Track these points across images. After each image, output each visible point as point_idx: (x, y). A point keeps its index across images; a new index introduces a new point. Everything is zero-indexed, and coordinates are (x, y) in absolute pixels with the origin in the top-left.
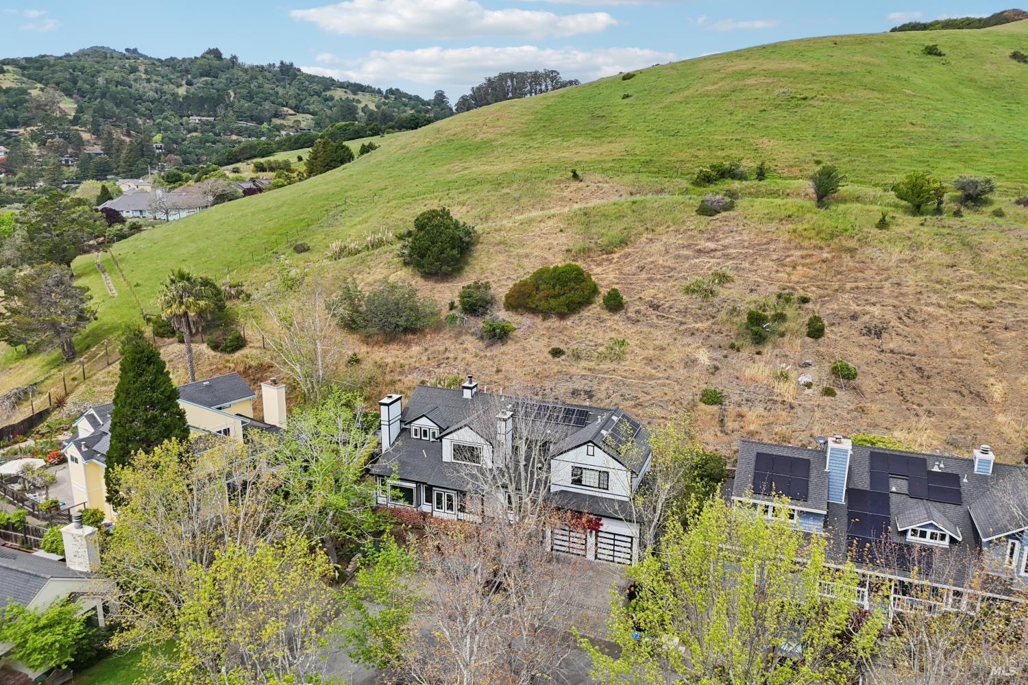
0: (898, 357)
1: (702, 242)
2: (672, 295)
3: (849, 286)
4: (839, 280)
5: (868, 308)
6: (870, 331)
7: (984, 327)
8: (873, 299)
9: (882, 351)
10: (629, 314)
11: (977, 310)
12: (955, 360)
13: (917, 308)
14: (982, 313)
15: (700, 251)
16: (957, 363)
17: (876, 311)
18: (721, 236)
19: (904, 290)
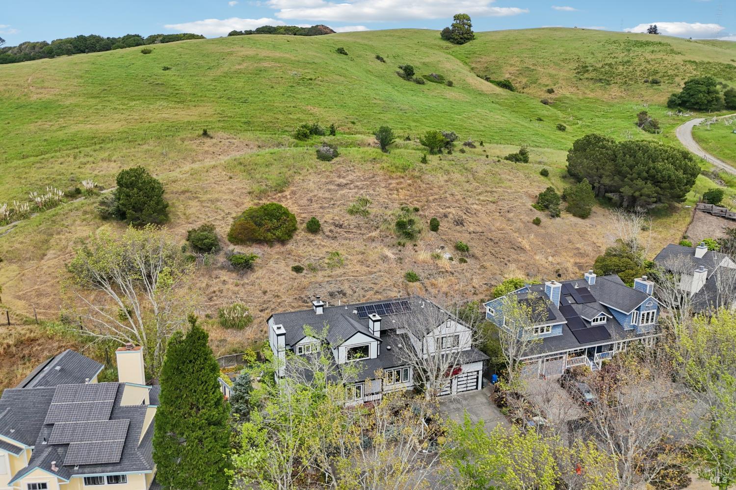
0: (478, 234)
1: (336, 179)
2: (343, 217)
3: (431, 198)
4: (424, 196)
5: (449, 210)
6: (457, 223)
7: (500, 213)
8: (448, 205)
9: (470, 233)
10: (327, 234)
11: (492, 204)
12: (500, 232)
13: (468, 206)
14: (494, 206)
15: (339, 185)
16: (502, 234)
17: (452, 210)
18: (345, 174)
19: (457, 198)
